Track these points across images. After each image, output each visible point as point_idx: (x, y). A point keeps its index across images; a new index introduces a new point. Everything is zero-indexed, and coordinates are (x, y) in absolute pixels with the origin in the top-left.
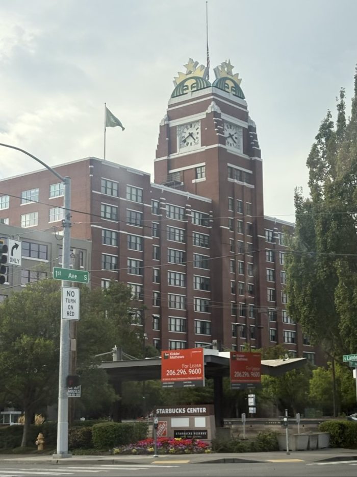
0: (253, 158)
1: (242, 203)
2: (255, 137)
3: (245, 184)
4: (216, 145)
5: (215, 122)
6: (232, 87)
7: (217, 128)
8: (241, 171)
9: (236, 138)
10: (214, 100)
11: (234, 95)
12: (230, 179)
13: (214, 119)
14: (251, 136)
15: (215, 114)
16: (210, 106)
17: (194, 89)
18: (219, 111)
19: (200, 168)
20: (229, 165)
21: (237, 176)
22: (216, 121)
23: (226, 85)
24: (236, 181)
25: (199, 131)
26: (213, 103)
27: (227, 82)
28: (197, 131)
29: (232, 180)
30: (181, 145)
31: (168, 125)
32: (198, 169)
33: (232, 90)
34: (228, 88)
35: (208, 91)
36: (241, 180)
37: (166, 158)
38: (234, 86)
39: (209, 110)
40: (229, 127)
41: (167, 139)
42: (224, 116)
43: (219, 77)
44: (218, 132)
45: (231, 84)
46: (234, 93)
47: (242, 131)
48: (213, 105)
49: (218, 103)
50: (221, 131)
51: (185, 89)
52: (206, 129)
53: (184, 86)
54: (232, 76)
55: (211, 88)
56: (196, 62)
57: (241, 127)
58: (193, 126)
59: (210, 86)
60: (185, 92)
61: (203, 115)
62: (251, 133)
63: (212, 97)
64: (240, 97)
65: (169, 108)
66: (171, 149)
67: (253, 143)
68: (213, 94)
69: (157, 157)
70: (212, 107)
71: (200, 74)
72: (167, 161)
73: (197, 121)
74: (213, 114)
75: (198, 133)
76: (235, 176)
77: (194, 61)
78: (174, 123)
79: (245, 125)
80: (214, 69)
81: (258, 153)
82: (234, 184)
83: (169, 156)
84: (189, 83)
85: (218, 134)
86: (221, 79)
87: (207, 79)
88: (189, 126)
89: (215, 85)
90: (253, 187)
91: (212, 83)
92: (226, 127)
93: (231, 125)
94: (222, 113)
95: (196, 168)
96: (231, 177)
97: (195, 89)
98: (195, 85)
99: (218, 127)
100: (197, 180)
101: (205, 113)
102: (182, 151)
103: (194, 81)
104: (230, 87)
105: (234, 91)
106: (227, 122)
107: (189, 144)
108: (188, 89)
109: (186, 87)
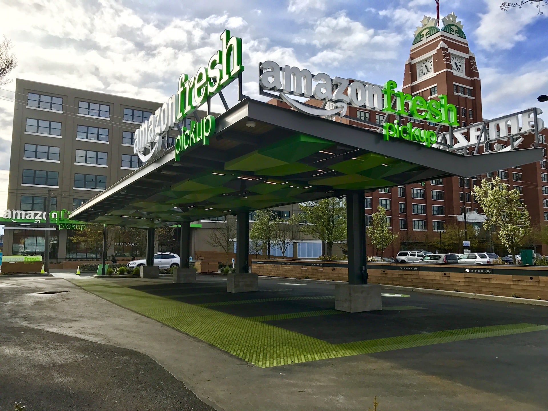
0: (473, 79)
1: (465, 110)
2: (475, 64)
3: (467, 96)
4: (445, 70)
5: (443, 55)
6: (456, 31)
7: (444, 58)
8: (464, 88)
9: (460, 66)
10: (442, 39)
11: (457, 36)
12: (455, 93)
13: (442, 52)
14: (472, 64)
15: (443, 49)
16: (439, 44)
17: (427, 36)
18: (446, 47)
19: (433, 88)
20: (454, 83)
21: (461, 91)
22: (443, 53)
23: (451, 30)
24: (460, 94)
25: (432, 63)
26: (441, 42)
27: (452, 27)
28: (431, 64)
29: (458, 93)
30: (420, 75)
31: (410, 63)
32: (432, 89)
33: (456, 33)
34: (453, 31)
35: (439, 34)
36: (464, 94)
37: (410, 85)
38: (457, 30)
39: (439, 47)
40: (454, 58)
41: (410, 72)
42: (450, 50)
43: (446, 25)
44: (445, 61)
45: (455, 29)
46: (458, 35)
47: (464, 60)
48: (442, 43)
49: (445, 41)
50: (448, 60)
51: (422, 37)
52: (437, 60)
53: (421, 36)
54: (456, 23)
55: (440, 32)
56: (429, 17)
57: (463, 57)
58: (428, 61)
59: (439, 31)
60: (422, 39)
61: (434, 52)
62: (471, 61)
63: (441, 38)
64: (463, 38)
65: (411, 52)
66: (413, 78)
67: (473, 68)
68: (441, 36)
69: (404, 86)
70: (441, 44)
71: (432, 24)
72: (410, 87)
73: (431, 57)
74: (442, 49)
75: (431, 65)
76: (460, 92)
77: (427, 17)
78: (414, 62)
79: (467, 56)
80: (442, 20)
81: (477, 75)
82: (459, 96)
83: (411, 84)
84: (424, 33)
85: (445, 62)
86: (447, 26)
87: (437, 27)
88: (425, 62)
89: (443, 30)
90: (474, 98)
91: (440, 29)
92: (452, 58)
93: (456, 57)
94: (448, 48)
95: (430, 89)
96: (457, 92)
97: (429, 35)
98: (429, 33)
99: (446, 57)
100: (432, 96)
101: (436, 50)
102: (421, 79)
103: (427, 30)
104: (454, 31)
105: (458, 33)
106: (453, 55)
107: (426, 74)
108: (423, 36)
109: (422, 36)
